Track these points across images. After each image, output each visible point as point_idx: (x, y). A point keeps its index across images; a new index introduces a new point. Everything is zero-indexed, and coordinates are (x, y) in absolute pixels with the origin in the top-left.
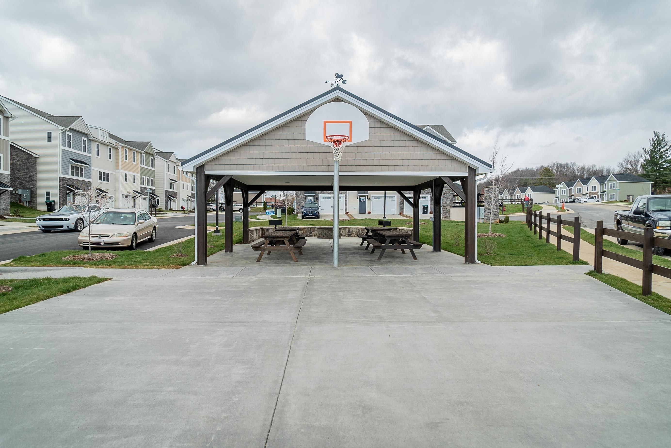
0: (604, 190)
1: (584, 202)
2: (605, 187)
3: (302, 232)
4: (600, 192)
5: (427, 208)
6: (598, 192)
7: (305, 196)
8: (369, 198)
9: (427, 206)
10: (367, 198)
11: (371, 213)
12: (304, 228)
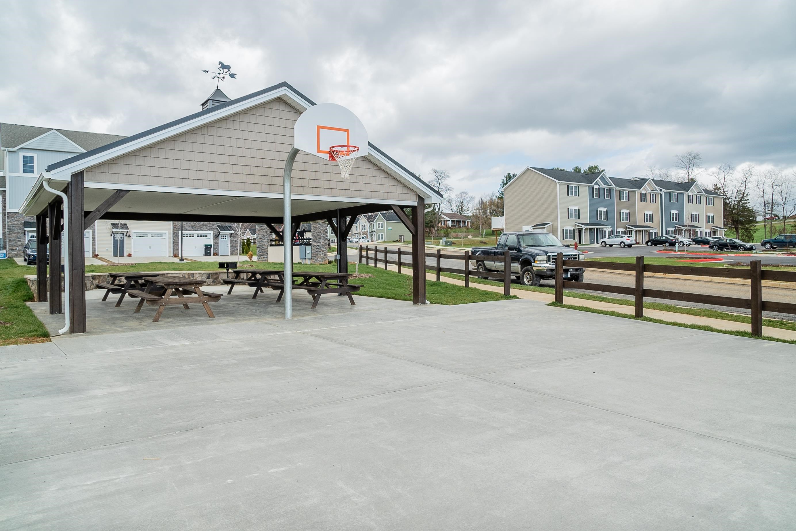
0: (373, 229)
1: (356, 242)
2: (374, 227)
3: (97, 281)
4: (369, 232)
5: (211, 248)
6: (367, 232)
7: (25, 231)
8: (129, 235)
9: (211, 245)
10: (126, 236)
11: (132, 256)
12: (99, 276)
